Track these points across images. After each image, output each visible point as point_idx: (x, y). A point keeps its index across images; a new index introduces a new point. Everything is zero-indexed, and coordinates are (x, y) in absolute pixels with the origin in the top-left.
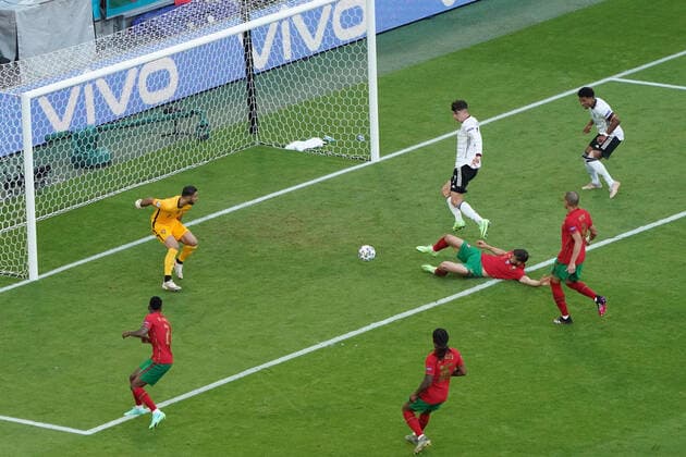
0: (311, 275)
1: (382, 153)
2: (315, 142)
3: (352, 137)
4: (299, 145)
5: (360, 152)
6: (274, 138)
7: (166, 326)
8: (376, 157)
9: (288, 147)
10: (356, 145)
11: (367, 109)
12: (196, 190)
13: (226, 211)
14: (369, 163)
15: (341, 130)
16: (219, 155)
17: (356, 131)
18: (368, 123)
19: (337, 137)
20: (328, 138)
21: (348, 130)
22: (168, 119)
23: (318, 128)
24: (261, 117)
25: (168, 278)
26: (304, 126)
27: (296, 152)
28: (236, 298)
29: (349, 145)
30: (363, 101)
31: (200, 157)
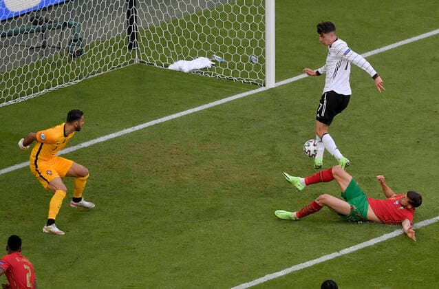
0: (198, 216)
1: (278, 78)
2: (202, 63)
3: (245, 59)
4: (185, 66)
5: (253, 75)
6: (156, 57)
7: (26, 267)
8: (271, 82)
9: (171, 67)
10: (249, 68)
11: (263, 28)
12: (82, 114)
13: (102, 139)
14: (262, 89)
15: (232, 50)
16: (93, 74)
17: (249, 51)
18: (263, 44)
19: (228, 57)
20: (217, 57)
21: (241, 50)
22: (38, 31)
23: (206, 47)
24: (142, 32)
25: (51, 222)
26: (190, 45)
27: (180, 73)
28: (113, 240)
29: (240, 67)
30: (258, 19)
31: (72, 75)
